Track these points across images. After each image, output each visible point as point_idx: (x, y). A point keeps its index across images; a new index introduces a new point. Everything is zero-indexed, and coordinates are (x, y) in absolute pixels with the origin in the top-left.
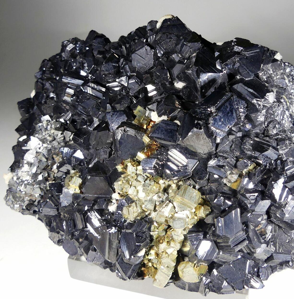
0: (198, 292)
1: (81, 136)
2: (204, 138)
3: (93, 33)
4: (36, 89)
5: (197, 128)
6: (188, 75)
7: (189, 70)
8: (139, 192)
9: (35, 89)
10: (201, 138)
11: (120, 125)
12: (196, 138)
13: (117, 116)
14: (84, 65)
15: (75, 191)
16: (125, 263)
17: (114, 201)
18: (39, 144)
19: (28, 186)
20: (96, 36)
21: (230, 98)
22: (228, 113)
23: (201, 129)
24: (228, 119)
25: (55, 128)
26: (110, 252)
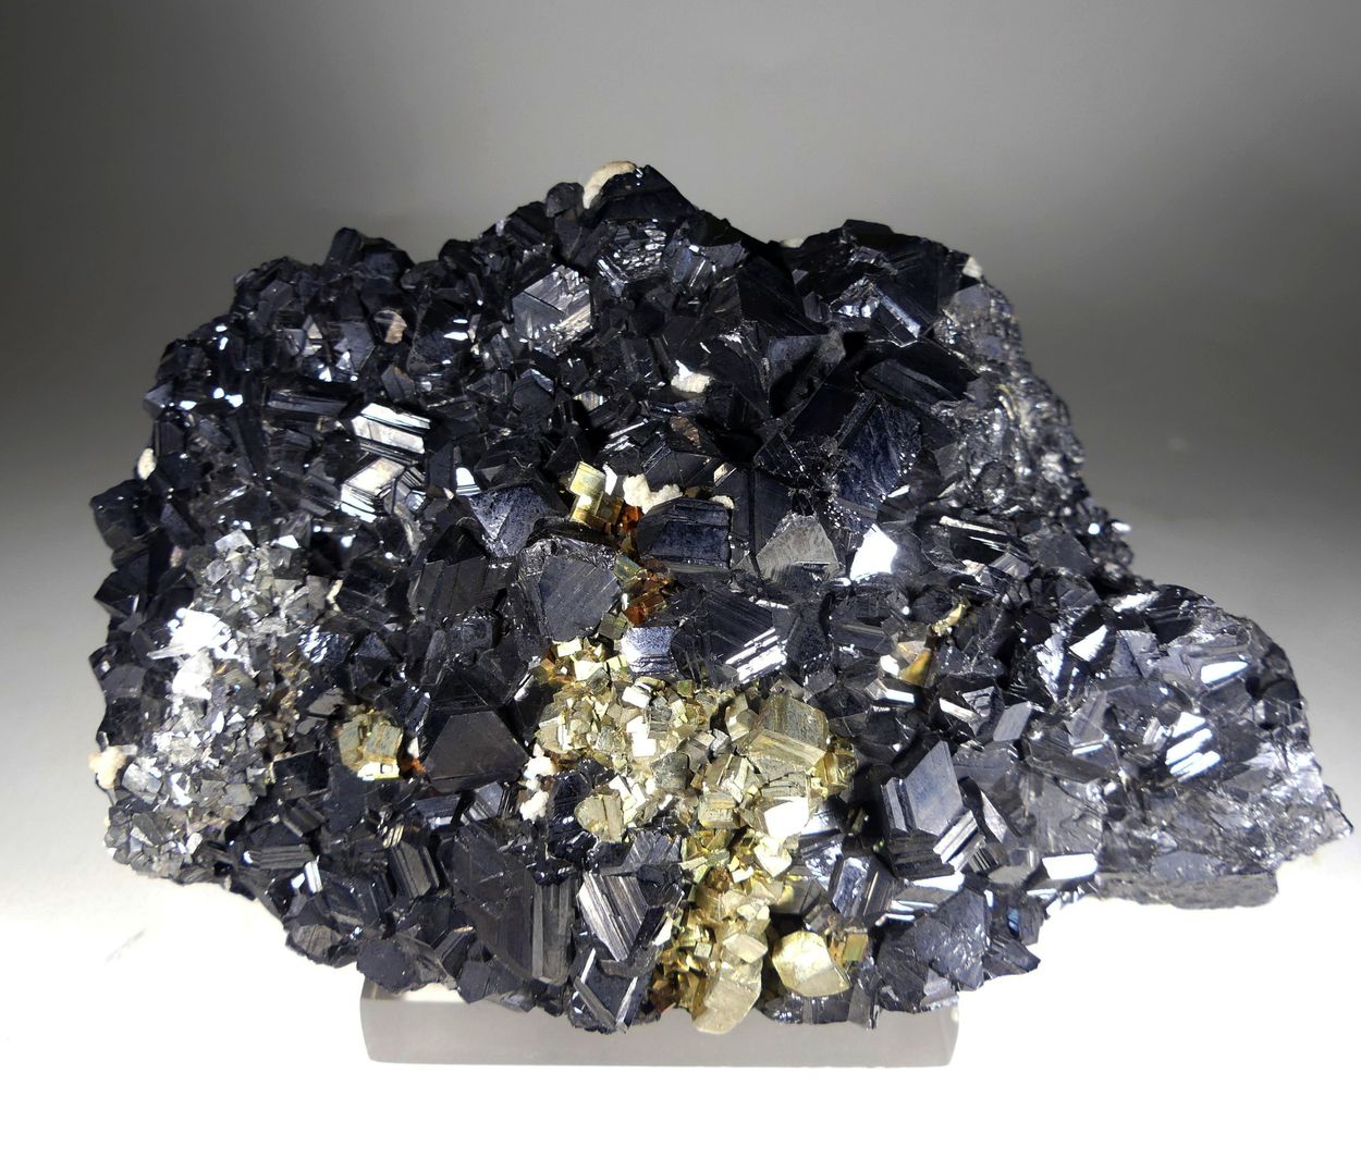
0: (845, 1020)
1: (371, 585)
2: (820, 540)
3: (347, 236)
4: (157, 444)
5: (800, 513)
6: (730, 350)
7: (730, 334)
8: (634, 738)
9: (153, 447)
10: (812, 541)
11: (535, 532)
12: (795, 543)
13: (512, 503)
14: (336, 348)
15: (381, 772)
16: (608, 976)
17: (532, 784)
18: (221, 633)
19: (205, 783)
20: (365, 246)
21: (874, 408)
22: (876, 454)
23: (809, 513)
24: (878, 472)
25: (274, 571)
26: (550, 953)
